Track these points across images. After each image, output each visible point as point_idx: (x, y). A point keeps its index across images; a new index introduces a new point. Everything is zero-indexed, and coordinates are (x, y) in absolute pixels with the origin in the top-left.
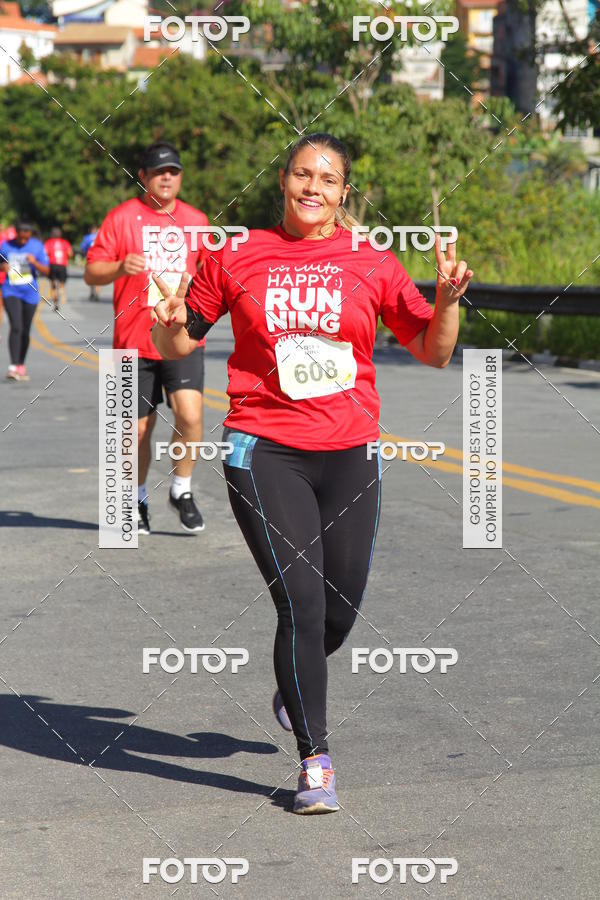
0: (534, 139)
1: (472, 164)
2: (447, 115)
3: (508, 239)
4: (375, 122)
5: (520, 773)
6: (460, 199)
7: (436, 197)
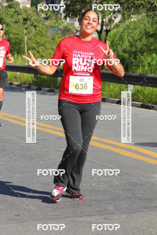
0: (59, 22)
1: (37, 28)
2: (30, 12)
3: (48, 53)
4: (7, 14)
5: (37, 221)
6: (34, 39)
7: (26, 38)
